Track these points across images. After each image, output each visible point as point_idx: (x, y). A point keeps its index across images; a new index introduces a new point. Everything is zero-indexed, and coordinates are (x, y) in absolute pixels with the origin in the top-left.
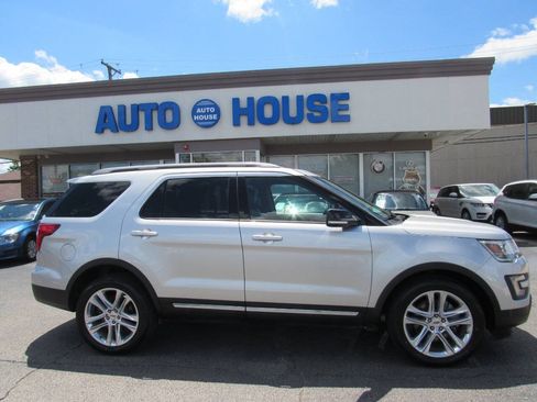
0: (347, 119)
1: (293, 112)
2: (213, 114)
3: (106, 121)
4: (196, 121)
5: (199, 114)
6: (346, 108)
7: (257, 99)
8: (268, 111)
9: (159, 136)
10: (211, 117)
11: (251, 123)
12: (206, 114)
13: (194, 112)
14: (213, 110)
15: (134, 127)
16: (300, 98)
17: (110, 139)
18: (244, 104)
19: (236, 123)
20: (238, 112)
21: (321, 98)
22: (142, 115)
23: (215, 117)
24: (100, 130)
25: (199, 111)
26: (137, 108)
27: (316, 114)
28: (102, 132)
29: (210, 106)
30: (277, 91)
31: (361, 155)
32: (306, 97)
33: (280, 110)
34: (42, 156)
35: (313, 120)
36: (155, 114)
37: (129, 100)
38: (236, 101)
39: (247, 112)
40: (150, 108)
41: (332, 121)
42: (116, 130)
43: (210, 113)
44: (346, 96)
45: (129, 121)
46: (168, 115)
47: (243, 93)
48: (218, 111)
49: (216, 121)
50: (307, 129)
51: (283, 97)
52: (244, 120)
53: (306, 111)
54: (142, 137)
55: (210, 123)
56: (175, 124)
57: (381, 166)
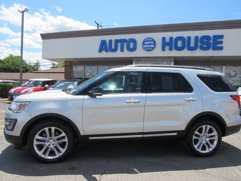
0: (221, 48)
1: (192, 44)
2: (152, 44)
3: (103, 47)
4: (144, 48)
5: (146, 44)
6: (222, 43)
7: (174, 37)
8: (180, 44)
9: (126, 54)
10: (151, 46)
11: (171, 49)
12: (149, 44)
13: (143, 44)
14: (152, 43)
15: (115, 50)
16: (196, 38)
17: (105, 55)
18: (167, 40)
19: (163, 49)
20: (164, 44)
21: (208, 38)
22: (119, 45)
23: (153, 46)
24: (100, 51)
25: (146, 43)
26: (117, 41)
27: (204, 46)
28: (101, 52)
29: (151, 41)
30: (185, 34)
31: (224, 67)
32: (200, 37)
33: (186, 44)
34: (74, 62)
35: (202, 48)
36: (125, 44)
37: (114, 38)
38: (164, 39)
39: (168, 44)
40: (123, 41)
41: (213, 50)
42: (107, 51)
43: (151, 44)
44: (222, 37)
45: (113, 47)
46: (131, 45)
47: (168, 35)
48: (155, 43)
49: (154, 48)
50: (199, 53)
51: (188, 37)
52: (167, 48)
53: (199, 44)
54: (118, 54)
55: (151, 49)
56: (134, 49)
57: (234, 73)
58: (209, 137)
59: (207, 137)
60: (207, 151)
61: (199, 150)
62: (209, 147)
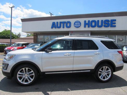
0: (115, 26)
1: (100, 24)
3: (54, 25)
4: (75, 26)
5: (76, 24)
6: (115, 23)
7: (91, 21)
8: (93, 24)
9: (66, 29)
11: (89, 27)
12: (77, 24)
13: (75, 24)
14: (79, 23)
15: (60, 27)
16: (102, 21)
17: (54, 30)
18: (87, 22)
19: (85, 27)
20: (85, 24)
21: (108, 21)
22: (62, 24)
24: (52, 28)
25: (76, 23)
26: (61, 23)
27: (106, 25)
29: (78, 23)
30: (96, 19)
31: (116, 36)
32: (104, 20)
33: (96, 24)
34: (38, 33)
35: (105, 26)
36: (65, 24)
37: (59, 21)
38: (85, 21)
39: (87, 24)
41: (111, 27)
42: (56, 28)
43: (79, 24)
44: (115, 20)
45: (59, 26)
46: (68, 25)
47: (87, 19)
48: (80, 24)
49: (80, 26)
50: (103, 29)
51: (98, 20)
52: (87, 26)
53: (104, 24)
54: (61, 29)
56: (70, 27)
57: (122, 39)
58: (107, 72)
59: (106, 73)
60: (106, 79)
61: (102, 79)
62: (107, 77)
